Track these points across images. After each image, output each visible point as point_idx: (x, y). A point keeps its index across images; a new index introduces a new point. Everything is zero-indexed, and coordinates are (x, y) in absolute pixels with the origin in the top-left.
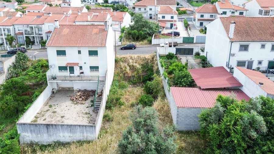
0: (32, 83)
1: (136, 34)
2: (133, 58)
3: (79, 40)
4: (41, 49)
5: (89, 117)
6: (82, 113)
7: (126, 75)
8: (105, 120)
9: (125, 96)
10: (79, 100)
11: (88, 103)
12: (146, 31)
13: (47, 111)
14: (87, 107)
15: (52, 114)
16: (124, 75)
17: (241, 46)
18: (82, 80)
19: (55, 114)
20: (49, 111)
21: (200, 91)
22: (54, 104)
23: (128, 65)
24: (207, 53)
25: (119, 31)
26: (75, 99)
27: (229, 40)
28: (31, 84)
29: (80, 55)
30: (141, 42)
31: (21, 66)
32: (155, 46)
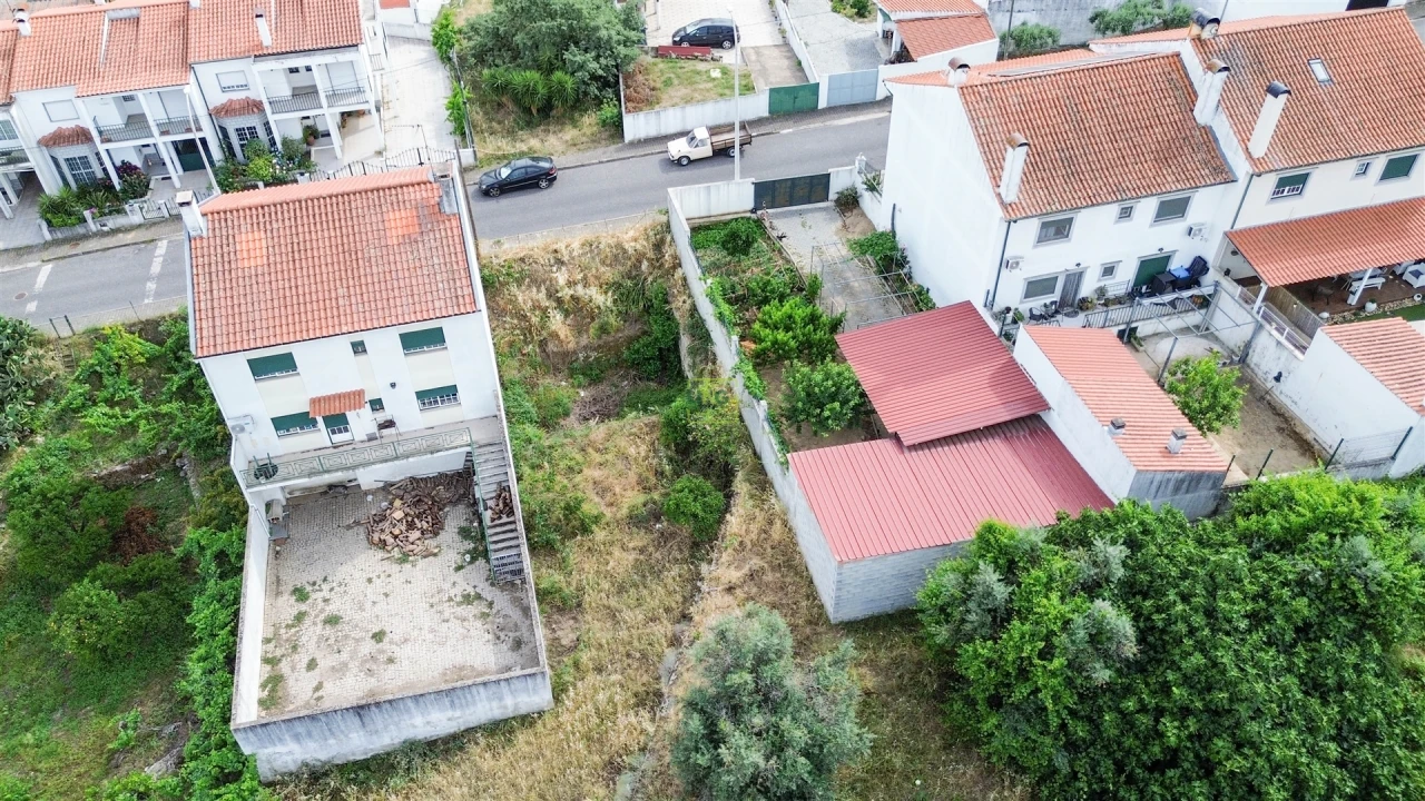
0: (123, 462)
1: (534, 92)
2: (566, 259)
3: (340, 291)
4: (56, 243)
5: (488, 615)
6: (450, 599)
7: (551, 347)
8: (547, 608)
9: (587, 472)
10: (411, 540)
11: (450, 543)
12: (581, 67)
13: (300, 617)
14: (459, 568)
15: (329, 630)
16: (540, 346)
17: (1045, 225)
18: (397, 458)
19: (339, 627)
20: (307, 621)
21: (901, 457)
22: (312, 580)
23: (550, 296)
24: (897, 214)
25: (420, 41)
26: (390, 540)
27: (999, 213)
28: (119, 468)
29: (362, 358)
30: (570, 133)
31: (18, 385)
32: (641, 151)
